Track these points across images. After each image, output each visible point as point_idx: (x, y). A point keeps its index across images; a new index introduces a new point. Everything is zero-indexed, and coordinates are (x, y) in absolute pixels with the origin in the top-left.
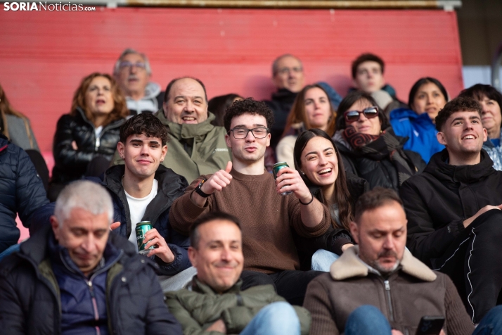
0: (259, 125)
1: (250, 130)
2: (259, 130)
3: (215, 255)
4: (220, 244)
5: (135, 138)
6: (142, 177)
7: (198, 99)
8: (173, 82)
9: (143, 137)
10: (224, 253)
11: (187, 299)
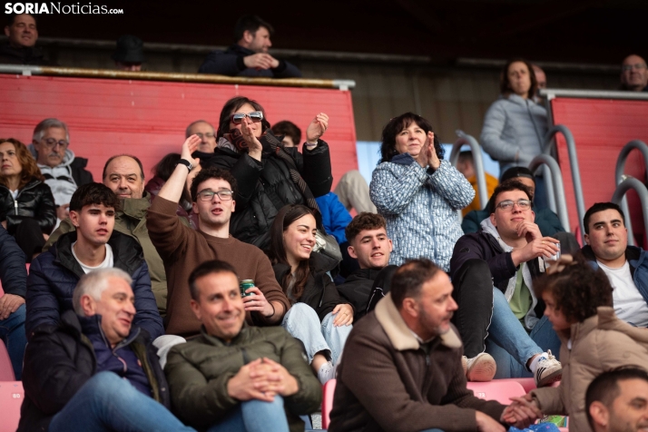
0: (224, 188)
1: (215, 193)
2: (224, 193)
3: (216, 308)
4: (219, 296)
5: (93, 208)
6: (97, 245)
7: (132, 177)
8: (111, 160)
9: (101, 207)
10: (226, 304)
11: (189, 353)
